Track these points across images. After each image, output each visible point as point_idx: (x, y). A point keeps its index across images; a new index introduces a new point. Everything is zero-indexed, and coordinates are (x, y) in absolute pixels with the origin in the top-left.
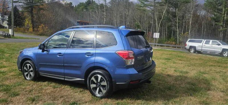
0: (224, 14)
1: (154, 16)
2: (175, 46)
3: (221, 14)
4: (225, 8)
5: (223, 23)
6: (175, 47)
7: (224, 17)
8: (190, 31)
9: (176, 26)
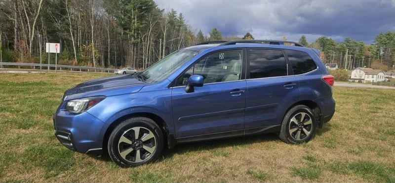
0: (134, 19)
1: (16, 5)
2: (77, 67)
3: (130, 18)
4: (134, 10)
5: (134, 33)
6: (78, 70)
7: (134, 23)
8: (93, 42)
9: (68, 31)
